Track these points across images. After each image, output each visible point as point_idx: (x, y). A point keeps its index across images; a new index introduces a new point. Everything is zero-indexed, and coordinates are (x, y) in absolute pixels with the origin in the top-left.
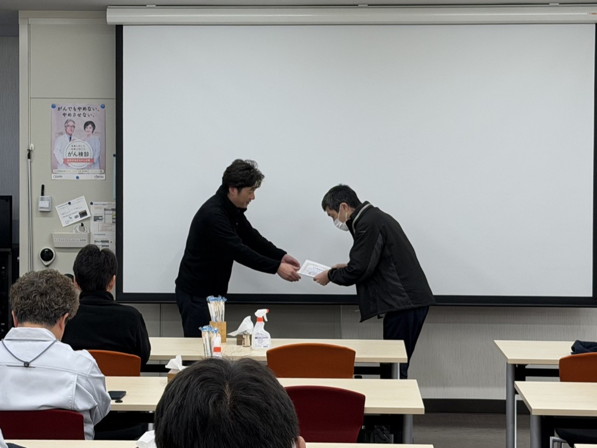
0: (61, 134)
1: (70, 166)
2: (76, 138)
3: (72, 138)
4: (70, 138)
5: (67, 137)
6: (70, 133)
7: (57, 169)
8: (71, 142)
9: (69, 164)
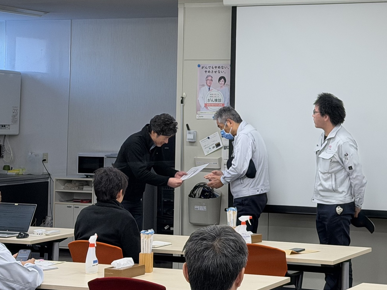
0: (203, 85)
1: (208, 109)
2: (213, 89)
3: (210, 89)
4: (209, 89)
5: (207, 88)
6: (209, 85)
7: (200, 111)
8: (210, 92)
9: (208, 108)
